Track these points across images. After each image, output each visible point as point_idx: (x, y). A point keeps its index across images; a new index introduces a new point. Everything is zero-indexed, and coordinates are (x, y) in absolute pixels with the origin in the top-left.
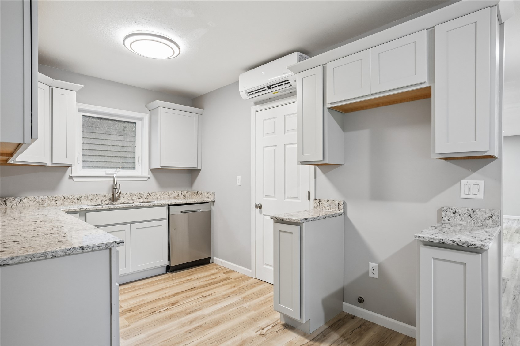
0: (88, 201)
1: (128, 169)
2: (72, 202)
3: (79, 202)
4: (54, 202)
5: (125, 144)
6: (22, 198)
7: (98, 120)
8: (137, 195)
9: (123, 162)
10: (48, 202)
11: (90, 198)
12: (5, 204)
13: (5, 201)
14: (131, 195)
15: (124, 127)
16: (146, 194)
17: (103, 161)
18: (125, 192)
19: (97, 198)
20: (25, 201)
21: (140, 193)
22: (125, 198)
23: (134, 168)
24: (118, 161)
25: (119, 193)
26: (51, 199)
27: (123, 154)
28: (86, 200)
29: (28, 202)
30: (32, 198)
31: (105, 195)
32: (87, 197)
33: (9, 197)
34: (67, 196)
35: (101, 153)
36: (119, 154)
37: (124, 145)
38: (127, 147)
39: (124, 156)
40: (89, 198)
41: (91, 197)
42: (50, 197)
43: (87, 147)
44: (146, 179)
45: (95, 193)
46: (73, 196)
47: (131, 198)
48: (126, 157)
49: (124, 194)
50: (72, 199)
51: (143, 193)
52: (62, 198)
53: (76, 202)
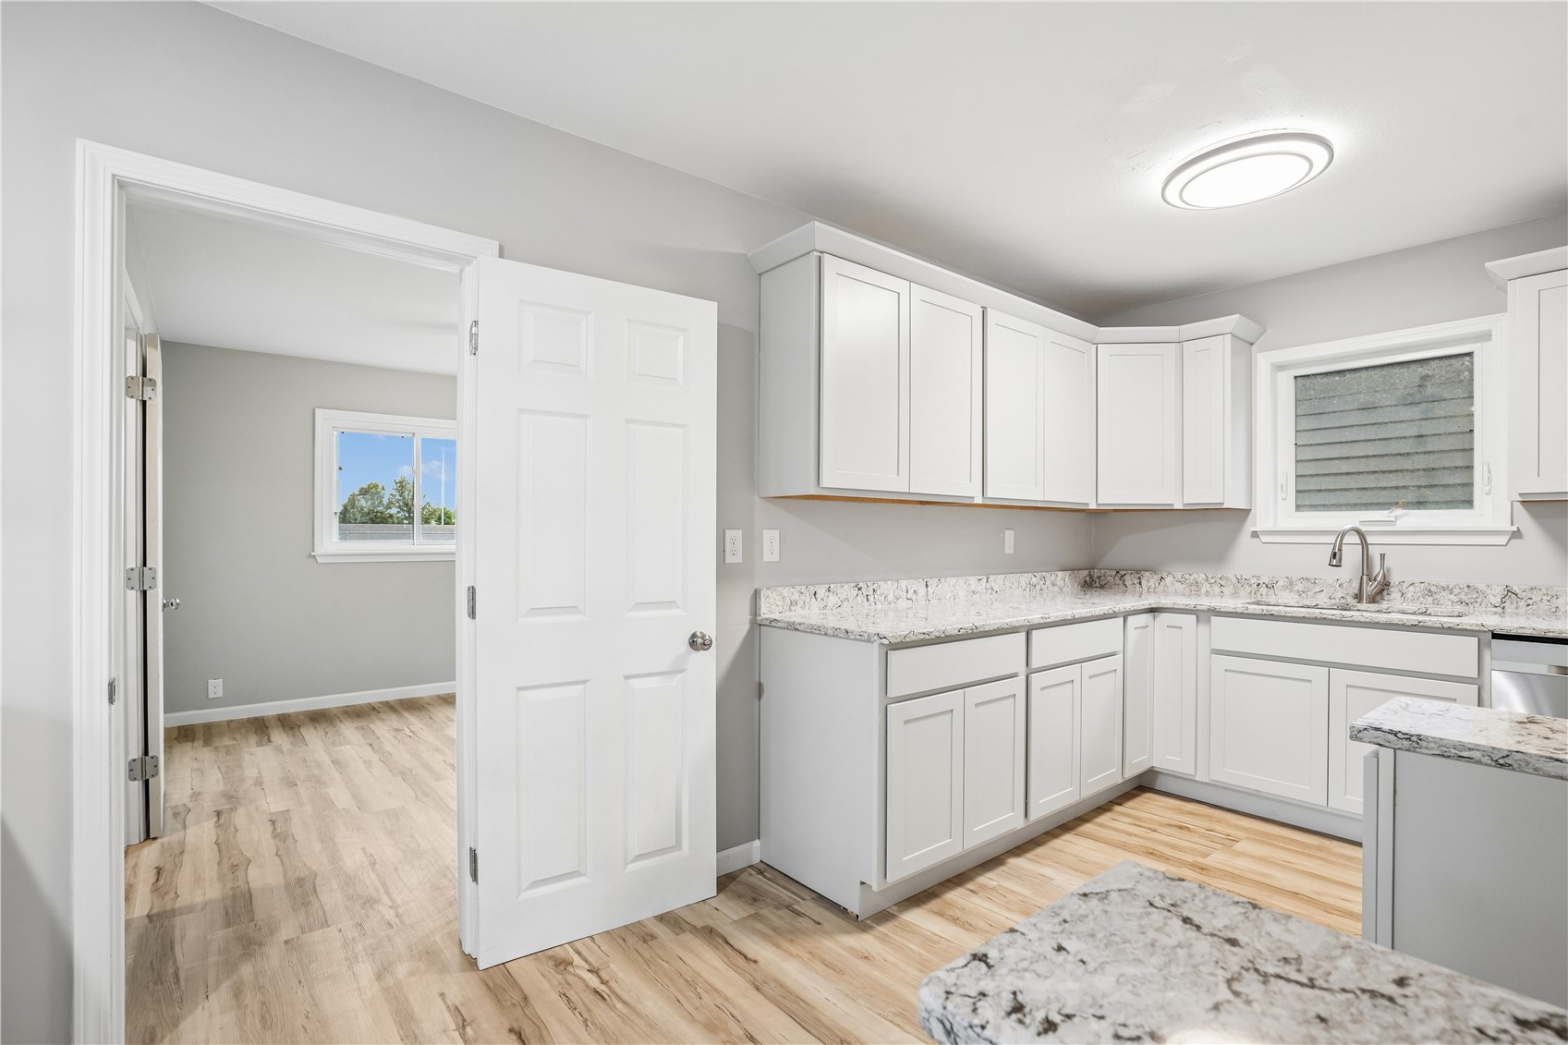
0: (1292, 594)
1: (1440, 508)
2: (1255, 593)
3: (1270, 593)
4: (1217, 589)
5: (1427, 428)
6: (1164, 575)
7: (1337, 378)
8: (1456, 591)
9: (1420, 487)
10: (1206, 587)
11: (1299, 587)
12: (1140, 584)
13: (1139, 578)
14: (1433, 589)
15: (1425, 378)
16: (1499, 590)
17: (1354, 487)
18: (1409, 580)
19: (1318, 589)
20: (1169, 580)
21: (1468, 587)
22: (1409, 595)
23: (1469, 503)
24: (1401, 484)
25: (1379, 579)
26: (1213, 581)
27: (1421, 462)
28: (1288, 591)
29: (1172, 583)
30: (1179, 576)
31: (1339, 582)
32: (1291, 583)
33: (1145, 571)
34: (1244, 577)
35: (1345, 467)
36: (1407, 464)
37: (1424, 433)
38: (1435, 438)
39: (1424, 467)
40: (1296, 588)
41: (1301, 585)
42: (1210, 577)
43: (1309, 454)
44: (1503, 540)
45: (1311, 576)
46: (1258, 578)
47: (1431, 598)
48: (1433, 469)
49: (1405, 585)
50: (1255, 585)
51: (1482, 587)
52: (1235, 580)
53: (1264, 593)
